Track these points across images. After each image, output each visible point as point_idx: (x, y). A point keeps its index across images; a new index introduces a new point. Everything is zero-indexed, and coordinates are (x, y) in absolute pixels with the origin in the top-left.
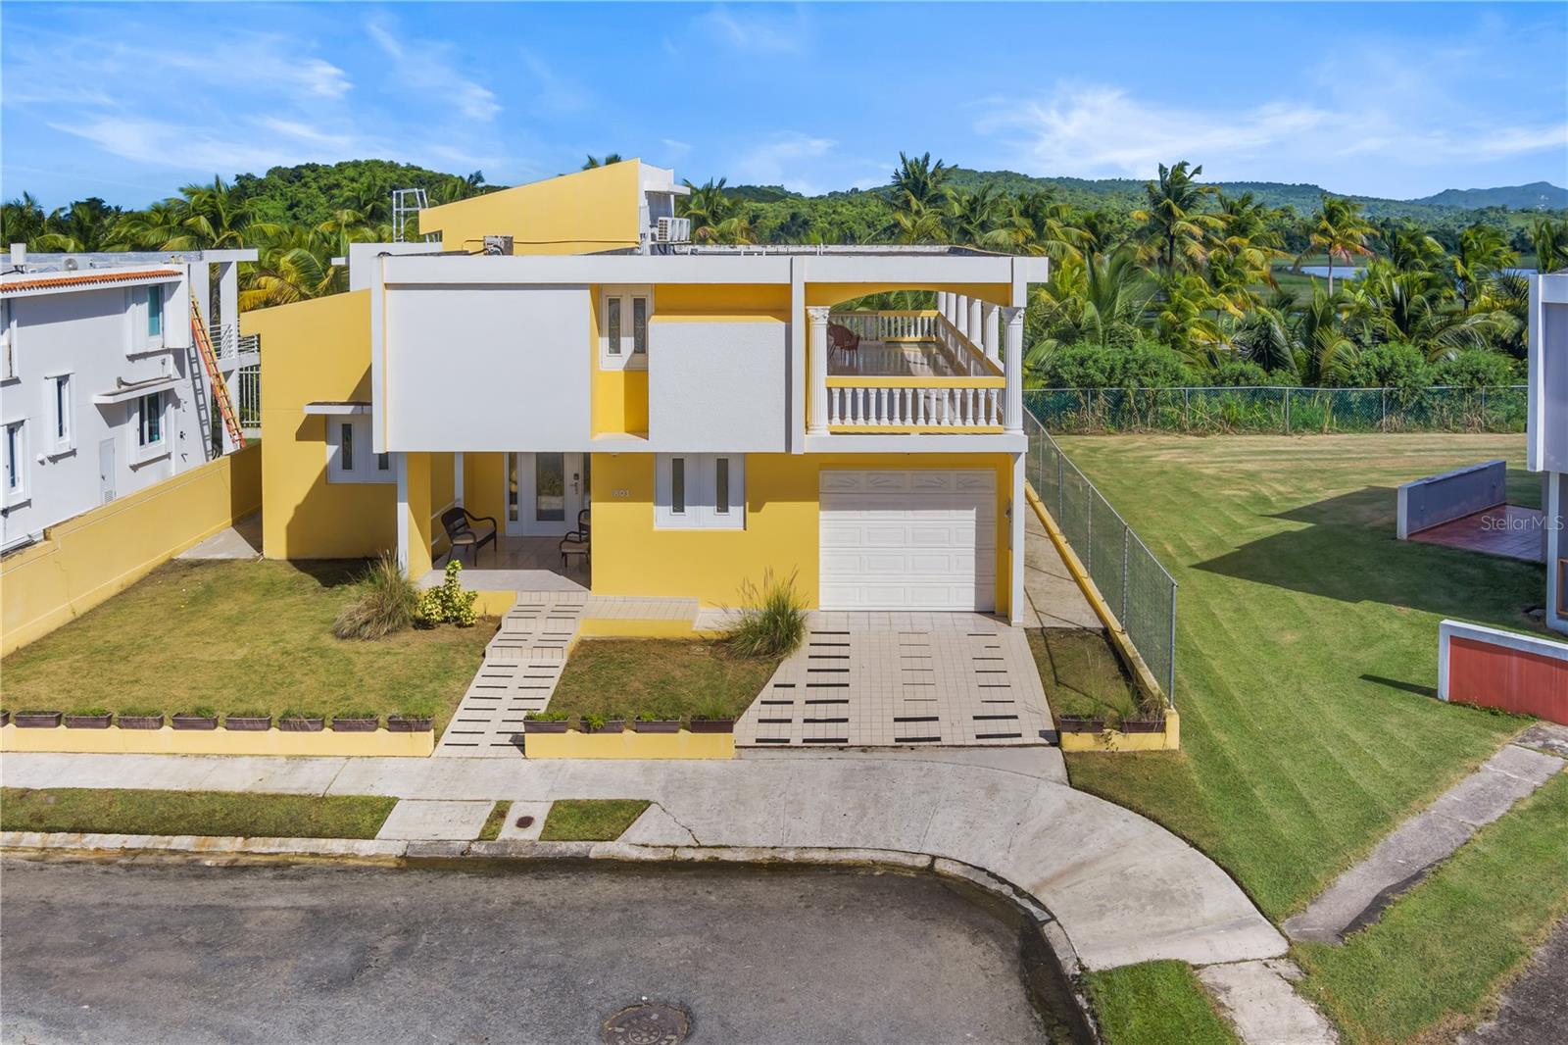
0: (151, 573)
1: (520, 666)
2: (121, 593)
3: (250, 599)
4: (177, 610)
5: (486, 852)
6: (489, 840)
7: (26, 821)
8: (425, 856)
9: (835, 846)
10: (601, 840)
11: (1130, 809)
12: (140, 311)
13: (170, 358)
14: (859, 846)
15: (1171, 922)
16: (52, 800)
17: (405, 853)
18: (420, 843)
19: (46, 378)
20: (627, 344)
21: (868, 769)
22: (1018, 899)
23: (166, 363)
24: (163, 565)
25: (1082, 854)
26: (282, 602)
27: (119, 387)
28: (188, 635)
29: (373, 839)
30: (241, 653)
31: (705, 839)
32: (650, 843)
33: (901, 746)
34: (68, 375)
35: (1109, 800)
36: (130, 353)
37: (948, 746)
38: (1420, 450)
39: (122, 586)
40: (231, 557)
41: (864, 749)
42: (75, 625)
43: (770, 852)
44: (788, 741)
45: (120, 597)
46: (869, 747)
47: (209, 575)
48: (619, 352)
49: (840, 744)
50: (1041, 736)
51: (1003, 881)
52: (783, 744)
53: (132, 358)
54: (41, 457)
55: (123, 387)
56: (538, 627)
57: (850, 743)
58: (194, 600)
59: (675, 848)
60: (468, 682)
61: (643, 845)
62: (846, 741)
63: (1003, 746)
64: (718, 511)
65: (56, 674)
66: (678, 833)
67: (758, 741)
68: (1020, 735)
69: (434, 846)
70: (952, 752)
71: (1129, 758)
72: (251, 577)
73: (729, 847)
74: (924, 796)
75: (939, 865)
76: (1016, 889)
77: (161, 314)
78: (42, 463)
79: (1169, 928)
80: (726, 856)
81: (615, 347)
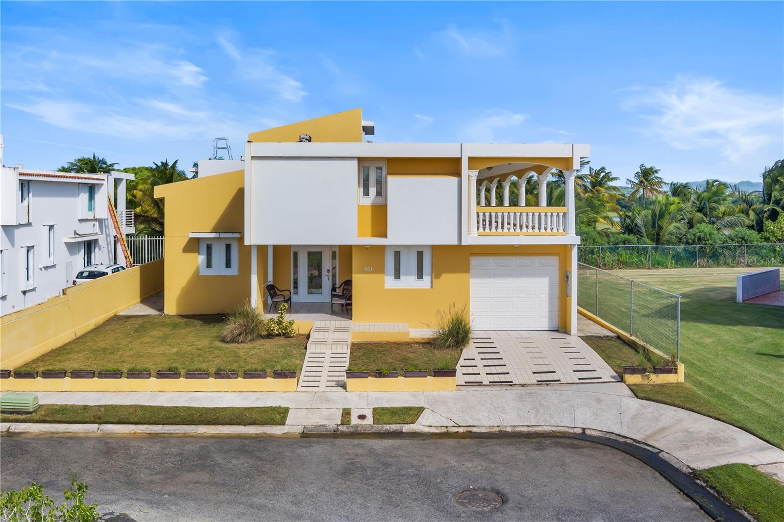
0: (107, 321)
1: (326, 353)
2: (95, 328)
3: (167, 329)
4: (129, 334)
5: (347, 430)
6: (347, 424)
7: (92, 419)
8: (315, 433)
9: (530, 425)
10: (407, 424)
11: (674, 406)
12: (85, 196)
13: (97, 224)
14: (543, 425)
15: (726, 449)
16: (102, 409)
17: (304, 431)
18: (311, 426)
19: (44, 225)
20: (373, 191)
21: (529, 394)
22: (638, 445)
23: (95, 226)
24: (112, 317)
25: (660, 425)
26: (184, 330)
27: (75, 235)
28: (141, 343)
29: (284, 425)
30: (174, 350)
31: (461, 423)
32: (432, 425)
33: (541, 384)
34: (53, 225)
35: (661, 403)
36: (80, 218)
37: (566, 383)
38: (720, 274)
39: (96, 325)
40: (147, 314)
41: (523, 385)
42: (78, 341)
43: (497, 428)
44: (482, 383)
45: (96, 330)
46: (525, 384)
47: (140, 321)
48: (368, 195)
49: (510, 384)
50: (612, 378)
51: (626, 437)
52: (480, 384)
53: (81, 221)
54: (41, 266)
55: (77, 236)
56: (330, 336)
57: (514, 383)
58: (136, 331)
59: (447, 427)
60: (303, 360)
61: (429, 426)
62: (512, 382)
63: (593, 383)
64: (418, 279)
65: (78, 359)
66: (445, 421)
67: (466, 383)
68: (601, 378)
69: (318, 428)
70: (568, 386)
71: (662, 386)
72: (162, 322)
73: (475, 426)
74: (565, 404)
75: (588, 432)
76: (634, 440)
77: (93, 201)
78: (41, 269)
79: (726, 452)
80: (475, 430)
81: (366, 193)
